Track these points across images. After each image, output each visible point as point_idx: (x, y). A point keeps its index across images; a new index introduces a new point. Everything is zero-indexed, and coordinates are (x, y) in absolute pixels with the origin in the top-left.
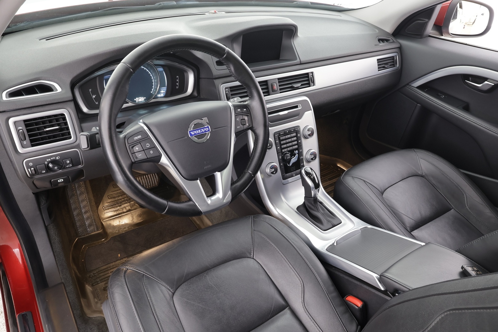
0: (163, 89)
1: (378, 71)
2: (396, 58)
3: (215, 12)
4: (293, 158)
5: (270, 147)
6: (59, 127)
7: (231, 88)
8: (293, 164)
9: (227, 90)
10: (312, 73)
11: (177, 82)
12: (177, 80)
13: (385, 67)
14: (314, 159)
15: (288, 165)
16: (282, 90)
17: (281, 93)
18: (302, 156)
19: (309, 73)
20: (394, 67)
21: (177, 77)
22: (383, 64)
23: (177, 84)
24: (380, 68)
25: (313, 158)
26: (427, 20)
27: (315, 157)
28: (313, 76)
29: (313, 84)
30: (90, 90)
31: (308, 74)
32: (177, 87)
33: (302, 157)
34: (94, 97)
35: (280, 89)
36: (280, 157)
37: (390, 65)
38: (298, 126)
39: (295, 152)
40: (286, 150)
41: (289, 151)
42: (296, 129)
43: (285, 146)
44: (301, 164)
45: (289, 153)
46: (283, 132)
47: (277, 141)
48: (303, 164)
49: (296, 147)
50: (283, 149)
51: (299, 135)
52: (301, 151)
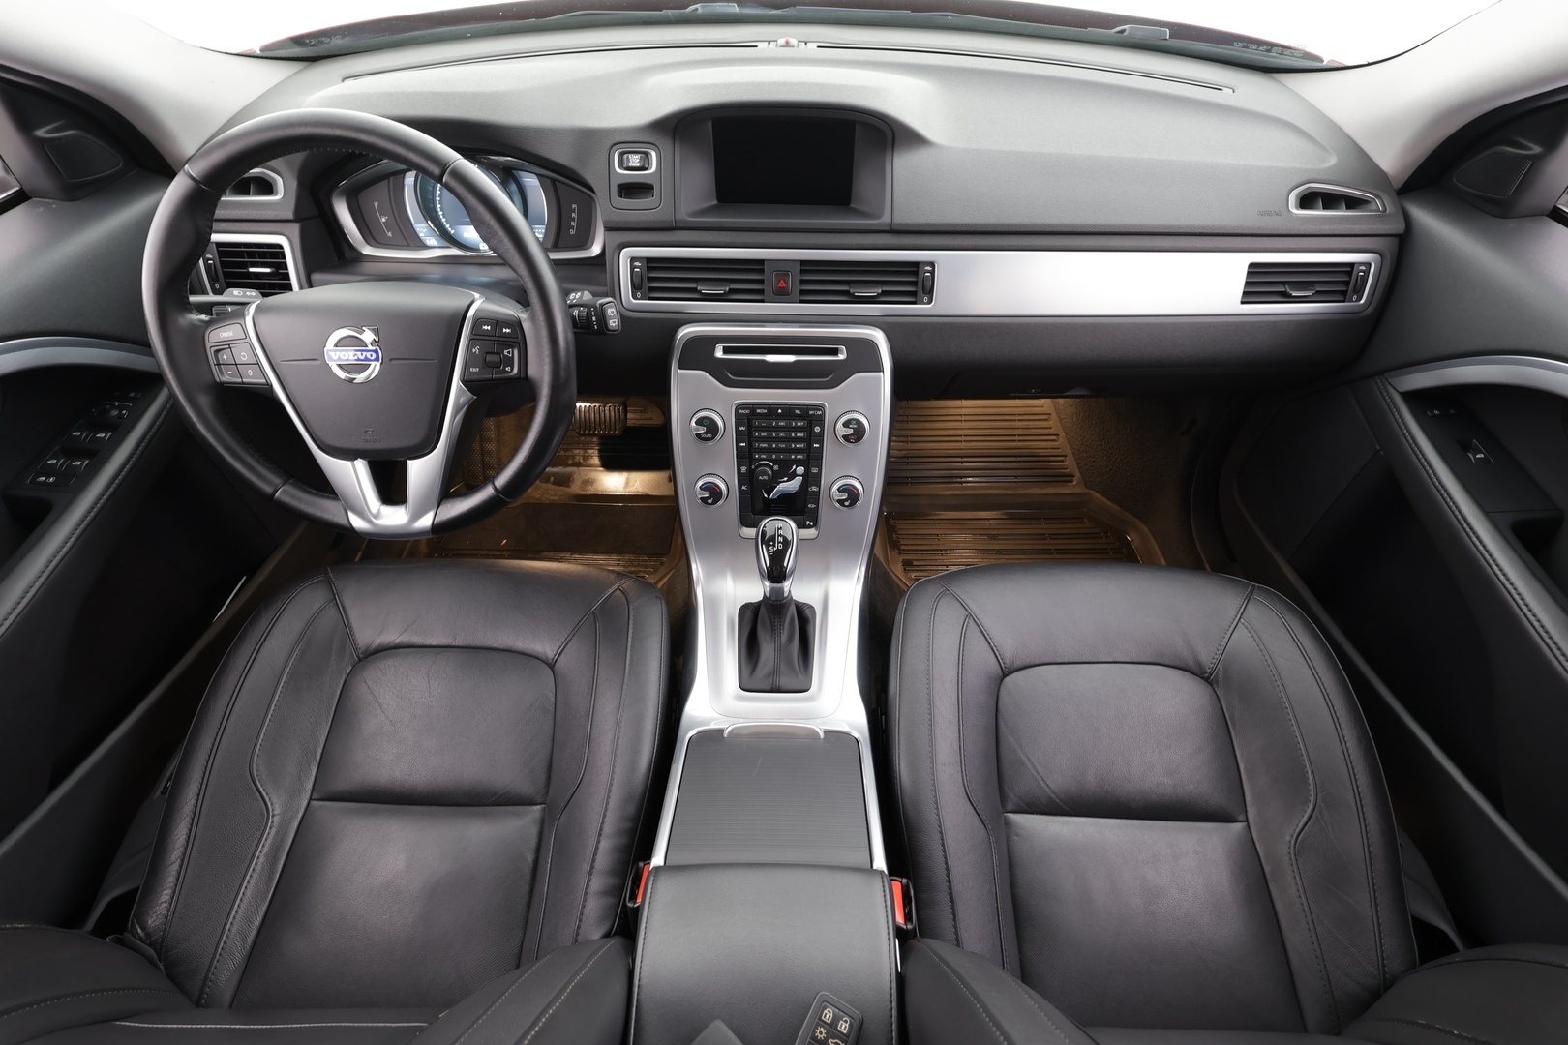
0: (539, 229)
1: (1242, 303)
2: (1367, 273)
3: (787, 45)
4: (784, 482)
5: (709, 436)
6: (273, 269)
7: (649, 260)
8: (783, 496)
9: (637, 264)
10: (932, 264)
11: (573, 219)
12: (573, 215)
13: (1290, 296)
14: (847, 504)
15: (766, 495)
16: (806, 297)
17: (802, 302)
18: (818, 484)
19: (921, 265)
20: (1344, 301)
21: (574, 206)
22: (1284, 283)
23: (573, 223)
24: (1248, 297)
25: (846, 500)
26: (1537, 149)
27: (852, 500)
28: (933, 273)
29: (926, 299)
30: (376, 204)
31: (916, 265)
32: (572, 232)
34: (384, 220)
35: (802, 292)
36: (744, 469)
37: (1318, 292)
38: (820, 407)
39: (795, 470)
40: (764, 456)
41: (775, 462)
42: (811, 413)
43: (765, 445)
44: (810, 506)
45: (771, 468)
46: (764, 409)
47: (743, 428)
48: (814, 506)
49: (798, 457)
50: (757, 452)
51: (817, 429)
52: (815, 471)
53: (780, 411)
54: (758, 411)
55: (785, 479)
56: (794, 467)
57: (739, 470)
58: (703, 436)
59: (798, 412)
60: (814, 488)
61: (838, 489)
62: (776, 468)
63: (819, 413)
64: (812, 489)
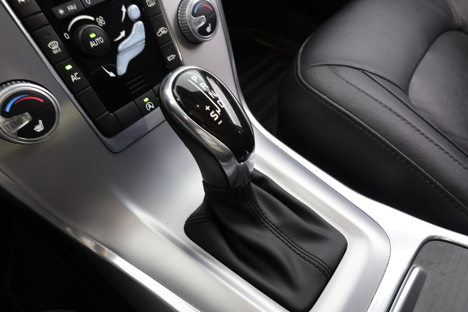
4: (123, 39)
8: (132, 63)
14: (209, 29)
15: (112, 74)
18: (163, 23)
25: (206, 26)
27: (212, 21)
33: (162, 31)
39: (126, 13)
40: (73, 7)
41: (93, 12)
44: (169, 58)
45: (96, 24)
48: (173, 57)
55: (123, 34)
56: (124, 9)
64: (160, 33)
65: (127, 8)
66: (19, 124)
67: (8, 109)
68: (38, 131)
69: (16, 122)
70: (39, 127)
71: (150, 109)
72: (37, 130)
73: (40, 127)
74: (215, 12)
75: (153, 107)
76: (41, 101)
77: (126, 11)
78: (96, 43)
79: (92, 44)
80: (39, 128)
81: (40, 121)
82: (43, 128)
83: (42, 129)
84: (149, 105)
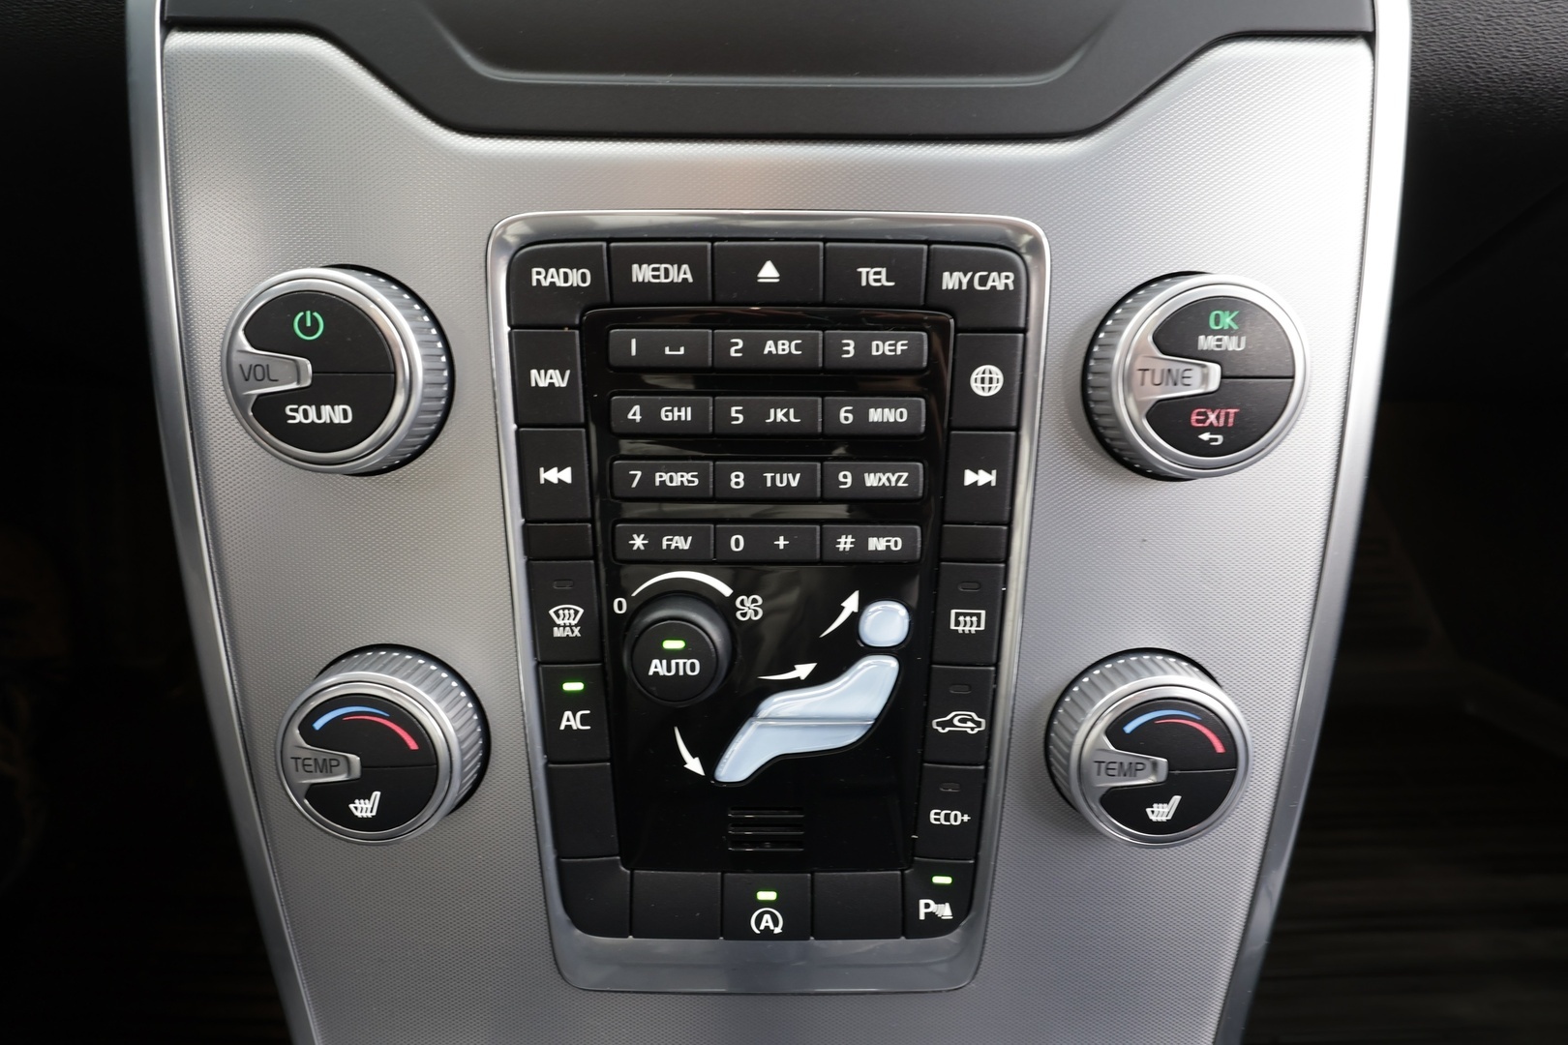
4: (796, 684)
8: (782, 771)
15: (695, 766)
33: (960, 721)
36: (567, 620)
38: (1002, 249)
39: (855, 618)
40: (681, 543)
41: (745, 574)
42: (951, 281)
43: (682, 478)
44: (937, 817)
45: (724, 609)
46: (677, 258)
47: (556, 378)
48: (958, 818)
49: (877, 544)
50: (640, 523)
51: (985, 381)
52: (967, 622)
53: (769, 272)
54: (642, 273)
55: (803, 671)
56: (851, 604)
57: (540, 624)
58: (300, 415)
59: (873, 276)
60: (964, 722)
61: (1114, 732)
62: (750, 608)
63: (999, 281)
64: (950, 723)
65: (864, 604)
66: (324, 770)
67: (318, 725)
68: (358, 814)
69: (320, 762)
70: (363, 805)
71: (762, 927)
72: (356, 808)
73: (370, 806)
74: (1235, 765)
75: (778, 930)
76: (413, 745)
77: (856, 610)
78: (669, 670)
79: (658, 667)
80: (364, 808)
81: (377, 794)
82: (374, 813)
83: (370, 815)
84: (767, 917)
